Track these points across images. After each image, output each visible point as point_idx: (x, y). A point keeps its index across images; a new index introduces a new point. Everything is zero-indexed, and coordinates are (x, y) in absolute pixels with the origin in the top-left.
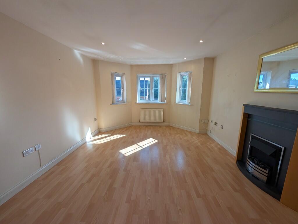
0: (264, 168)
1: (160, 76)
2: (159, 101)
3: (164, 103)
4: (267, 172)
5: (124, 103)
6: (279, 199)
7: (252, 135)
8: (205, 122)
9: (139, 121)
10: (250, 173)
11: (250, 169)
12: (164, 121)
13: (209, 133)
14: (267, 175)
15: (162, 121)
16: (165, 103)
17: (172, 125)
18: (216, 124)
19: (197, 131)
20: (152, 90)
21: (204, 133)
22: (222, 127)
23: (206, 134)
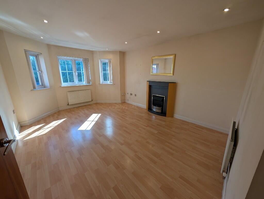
0: (160, 107)
1: (83, 60)
2: (84, 83)
3: (89, 84)
4: (161, 108)
5: (45, 87)
6: (166, 116)
7: (153, 95)
8: (123, 95)
9: (68, 104)
10: (155, 112)
11: (154, 110)
12: (92, 100)
13: (127, 102)
14: (161, 109)
15: (91, 100)
16: (91, 84)
17: (98, 102)
18: (131, 94)
19: (120, 102)
20: (75, 73)
21: (124, 102)
22: (136, 95)
23: (125, 102)
